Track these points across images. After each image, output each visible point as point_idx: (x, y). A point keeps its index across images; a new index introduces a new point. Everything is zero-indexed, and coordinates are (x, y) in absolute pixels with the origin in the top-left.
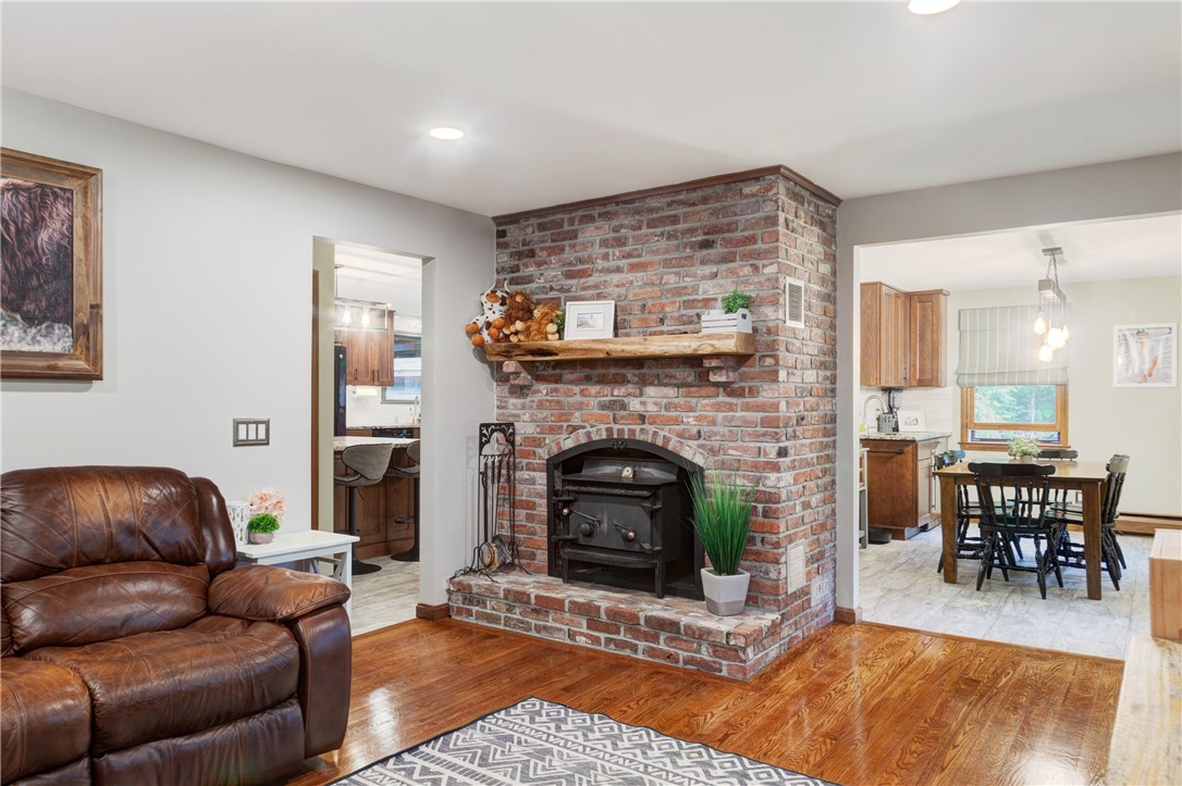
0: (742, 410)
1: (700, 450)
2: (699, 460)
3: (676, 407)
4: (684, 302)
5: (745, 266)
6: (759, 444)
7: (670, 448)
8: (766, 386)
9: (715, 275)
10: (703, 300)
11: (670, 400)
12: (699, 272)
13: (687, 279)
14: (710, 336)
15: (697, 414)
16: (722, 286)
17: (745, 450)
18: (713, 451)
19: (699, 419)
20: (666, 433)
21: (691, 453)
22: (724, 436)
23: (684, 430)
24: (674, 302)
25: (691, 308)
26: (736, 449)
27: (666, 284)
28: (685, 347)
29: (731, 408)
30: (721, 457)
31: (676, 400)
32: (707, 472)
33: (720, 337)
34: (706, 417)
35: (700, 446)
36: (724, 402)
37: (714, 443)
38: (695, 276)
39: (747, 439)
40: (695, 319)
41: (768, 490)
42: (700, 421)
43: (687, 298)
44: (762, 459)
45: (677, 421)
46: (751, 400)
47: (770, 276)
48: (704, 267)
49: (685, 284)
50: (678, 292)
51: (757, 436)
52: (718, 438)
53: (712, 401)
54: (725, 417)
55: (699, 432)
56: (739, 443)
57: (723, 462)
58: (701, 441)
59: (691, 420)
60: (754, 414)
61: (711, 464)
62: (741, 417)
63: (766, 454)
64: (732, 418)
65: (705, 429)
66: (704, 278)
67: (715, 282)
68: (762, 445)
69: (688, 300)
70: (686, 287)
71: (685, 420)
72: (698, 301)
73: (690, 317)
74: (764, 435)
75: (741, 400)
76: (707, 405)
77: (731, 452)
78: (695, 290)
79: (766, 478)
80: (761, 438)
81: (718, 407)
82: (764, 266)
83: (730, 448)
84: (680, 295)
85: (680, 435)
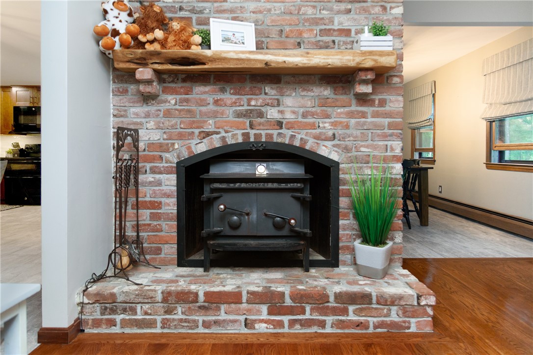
0: (373, 117)
1: (336, 149)
2: (334, 157)
3: (313, 115)
4: (321, 30)
5: (377, 6)
6: (386, 143)
7: (307, 147)
8: (392, 99)
9: (349, 11)
10: (339, 30)
11: (308, 109)
12: (335, 7)
13: (324, 12)
14: (371, 53)
15: (332, 120)
16: (355, 20)
17: (375, 148)
18: (347, 149)
19: (334, 124)
20: (303, 136)
21: (327, 151)
22: (356, 137)
23: (320, 133)
24: (312, 30)
25: (327, 35)
26: (367, 147)
27: (303, 14)
28: (349, 60)
29: (364, 115)
30: (354, 153)
31: (314, 109)
32: (341, 166)
33: (382, 54)
34: (341, 123)
35: (334, 146)
36: (357, 111)
37: (347, 143)
38: (331, 10)
39: (377, 139)
40: (331, 44)
41: (393, 176)
42: (335, 125)
43: (323, 27)
44: (389, 154)
45: (313, 126)
46: (380, 109)
47: (397, 16)
48: (339, 4)
49: (321, 16)
50: (316, 21)
51: (385, 137)
52: (351, 138)
53: (347, 109)
54: (358, 123)
55: (334, 135)
56: (370, 142)
57: (356, 157)
58: (336, 142)
59: (327, 125)
60: (383, 120)
61: (345, 159)
62: (372, 122)
63: (392, 150)
64: (364, 123)
65: (340, 132)
66: (339, 12)
67: (349, 16)
68: (389, 143)
69: (325, 29)
70: (323, 19)
71: (321, 125)
72: (334, 30)
73: (326, 43)
74: (391, 135)
75: (372, 109)
76: (341, 113)
77: (363, 149)
78: (332, 21)
79: (392, 168)
80: (389, 138)
81: (351, 115)
82: (391, 8)
83: (362, 146)
84: (317, 24)
85: (317, 137)
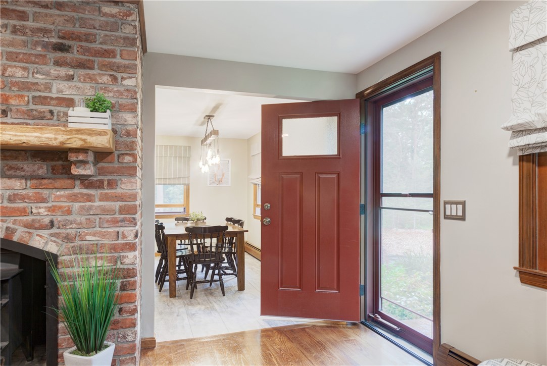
0: (100, 200)
1: (53, 239)
2: (52, 248)
3: (23, 198)
4: (34, 97)
5: (105, 75)
6: (117, 229)
7: (15, 238)
8: (125, 180)
9: (71, 78)
10: (57, 98)
11: (16, 192)
12: (52, 71)
13: (38, 76)
14: (79, 131)
15: (49, 205)
16: (79, 88)
17: (103, 235)
18: (68, 238)
19: (52, 210)
20: (10, 225)
21: (41, 241)
22: (81, 223)
23: (33, 220)
24: (22, 96)
25: (42, 104)
26: (94, 235)
27: (10, 76)
28: (50, 139)
29: (89, 198)
30: (78, 243)
31: (24, 192)
32: (60, 259)
33: (92, 133)
34: (60, 207)
35: (51, 235)
36: (81, 194)
37: (69, 231)
38: (47, 74)
39: (105, 225)
40: (48, 115)
41: (125, 267)
42: (53, 211)
43: (37, 94)
44: (120, 241)
45: (23, 212)
46: (109, 191)
47: (129, 88)
48: (58, 68)
49: (35, 81)
50: (27, 86)
51: (115, 222)
52: (74, 226)
53: (67, 192)
54: (82, 208)
55: (52, 222)
56: (98, 229)
57: (80, 248)
58: (54, 230)
59: (42, 211)
60: (113, 203)
61: (66, 250)
62: (99, 206)
63: (124, 237)
64: (90, 208)
65: (59, 218)
66: (58, 78)
67: (70, 83)
68: (121, 230)
69: (40, 97)
70: (37, 84)
71: (34, 211)
72: (52, 98)
73: (41, 112)
74: (123, 220)
75: (99, 191)
76: (61, 196)
77: (88, 238)
78: (48, 88)
79: (124, 257)
80: (120, 223)
81: (74, 198)
82: (123, 78)
83: (87, 234)
84: (29, 90)
85: (30, 226)
